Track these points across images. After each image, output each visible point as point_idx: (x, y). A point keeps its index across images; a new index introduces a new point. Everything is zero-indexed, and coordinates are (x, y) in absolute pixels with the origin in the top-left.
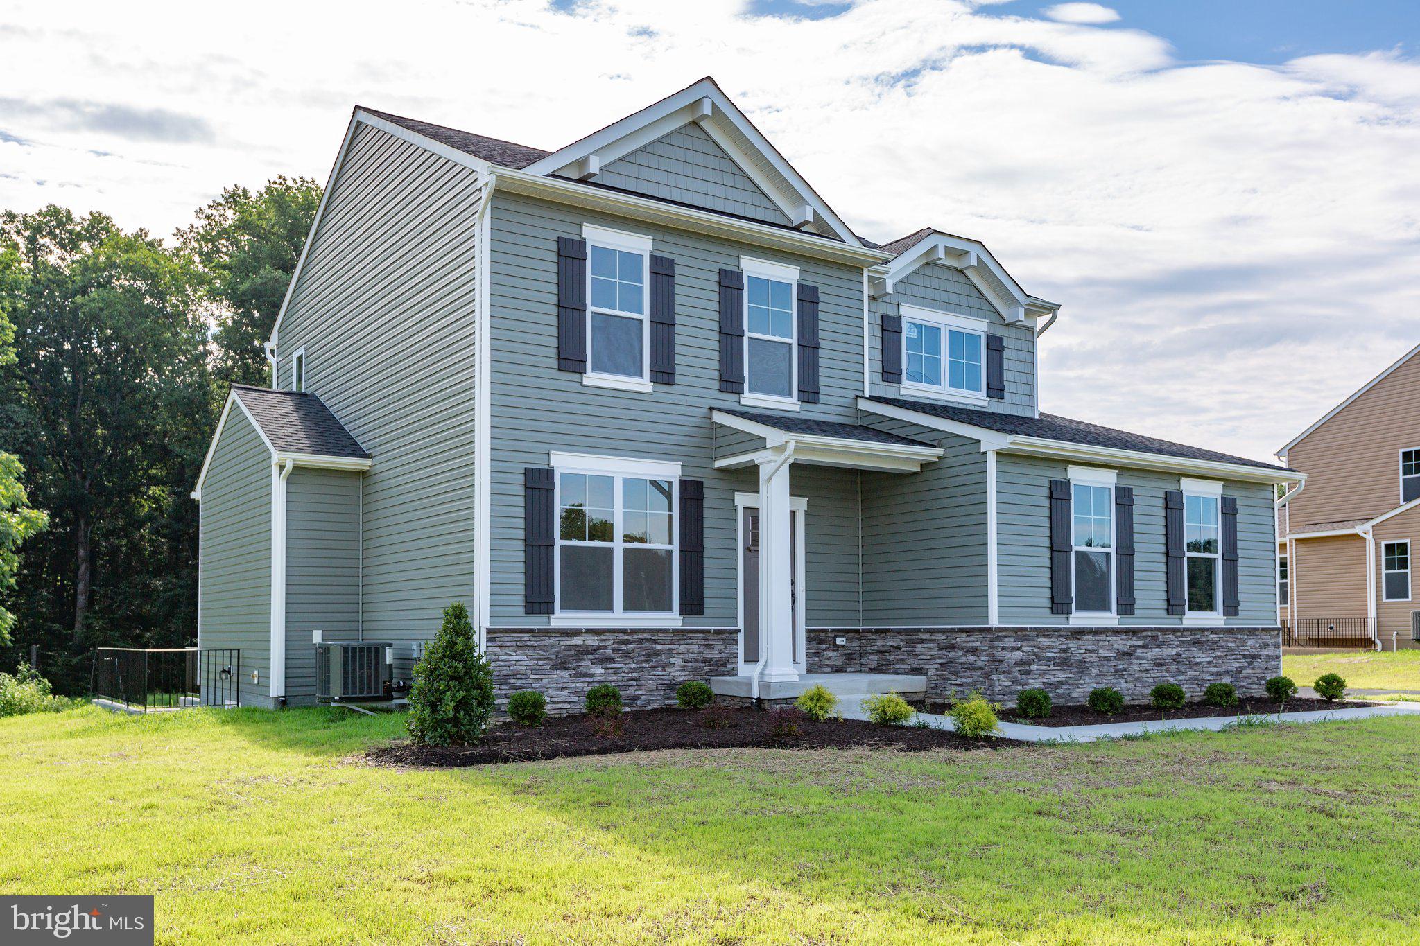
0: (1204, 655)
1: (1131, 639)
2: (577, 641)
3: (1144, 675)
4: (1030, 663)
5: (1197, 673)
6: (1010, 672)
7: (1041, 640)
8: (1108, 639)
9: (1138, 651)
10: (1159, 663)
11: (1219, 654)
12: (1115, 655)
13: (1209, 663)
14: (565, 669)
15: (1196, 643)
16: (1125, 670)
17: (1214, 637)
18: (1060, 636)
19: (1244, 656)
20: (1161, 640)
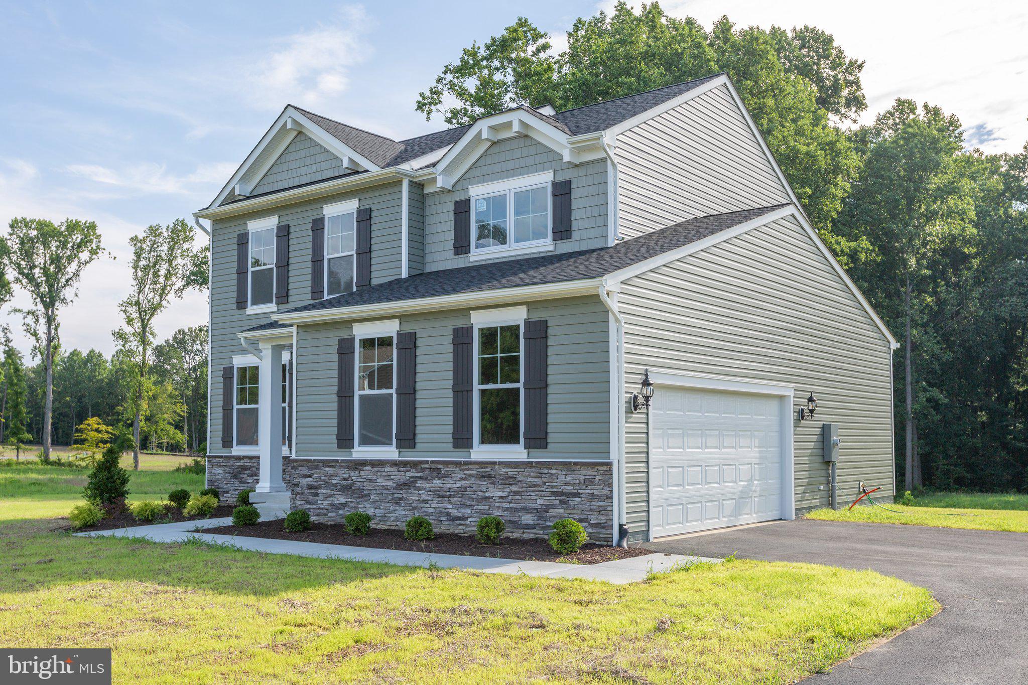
0: (496, 490)
1: (410, 471)
2: (241, 463)
3: (422, 505)
4: (318, 487)
5: (487, 508)
6: (302, 494)
7: (326, 469)
8: (386, 470)
9: (419, 482)
10: (439, 494)
11: (516, 489)
12: (394, 485)
13: (501, 497)
14: (236, 479)
15: (483, 476)
16: (401, 499)
17: (511, 471)
18: (341, 467)
19: (554, 494)
20: (443, 472)
